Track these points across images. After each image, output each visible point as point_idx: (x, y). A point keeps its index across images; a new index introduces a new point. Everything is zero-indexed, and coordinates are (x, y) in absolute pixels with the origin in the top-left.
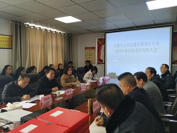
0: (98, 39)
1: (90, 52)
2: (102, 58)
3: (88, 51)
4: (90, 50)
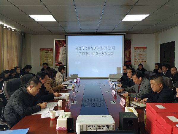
2: (60, 60)
3: (44, 53)
4: (46, 52)
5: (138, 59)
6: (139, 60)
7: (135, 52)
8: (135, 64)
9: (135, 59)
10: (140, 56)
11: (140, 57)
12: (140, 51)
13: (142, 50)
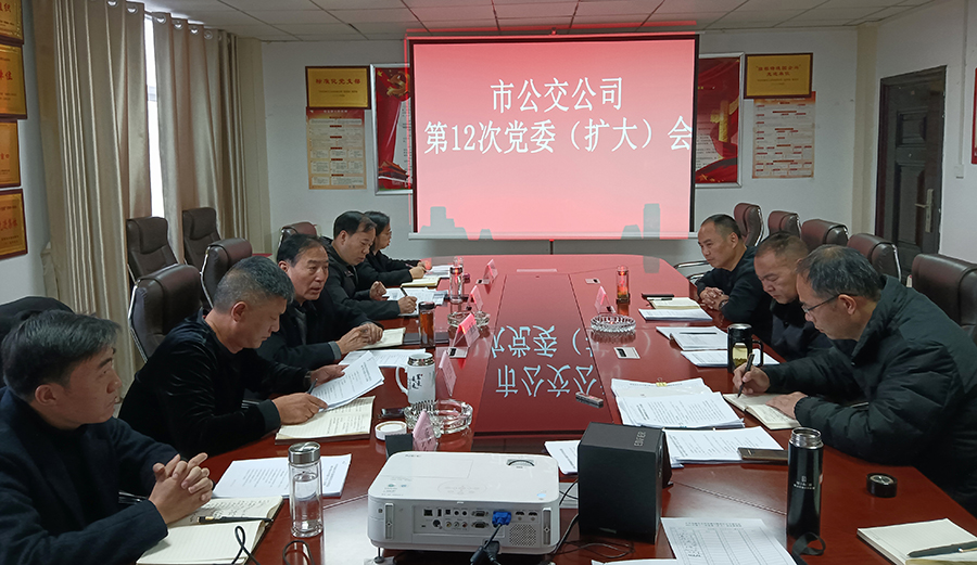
1: (334, 132)
2: (400, 159)
3: (325, 126)
4: (335, 122)
5: (771, 153)
6: (779, 157)
7: (760, 119)
8: (757, 174)
10: (782, 135)
11: (781, 142)
12: (785, 113)
13: (793, 106)
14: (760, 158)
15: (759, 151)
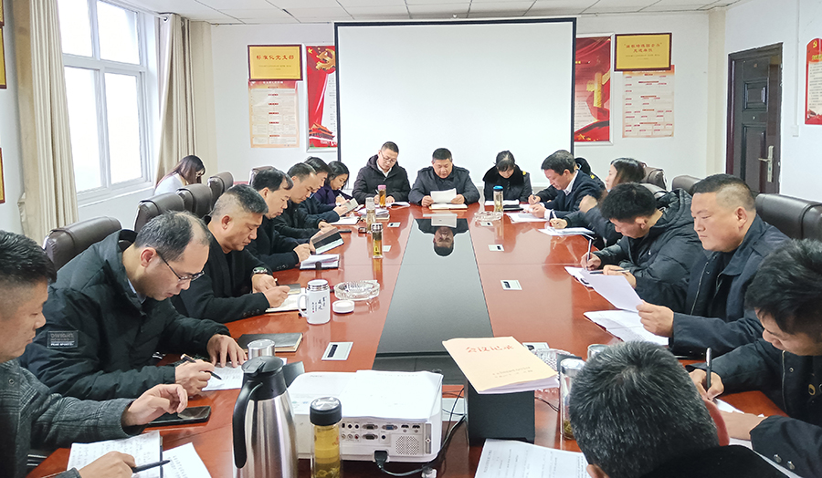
0: (307, 48)
1: (272, 99)
2: (328, 122)
3: (264, 95)
4: (273, 91)
5: (637, 116)
6: (645, 120)
7: (628, 88)
8: (626, 133)
9: (627, 114)
10: (646, 101)
11: (646, 107)
12: (649, 83)
13: (655, 76)
14: (628, 121)
15: (628, 115)
